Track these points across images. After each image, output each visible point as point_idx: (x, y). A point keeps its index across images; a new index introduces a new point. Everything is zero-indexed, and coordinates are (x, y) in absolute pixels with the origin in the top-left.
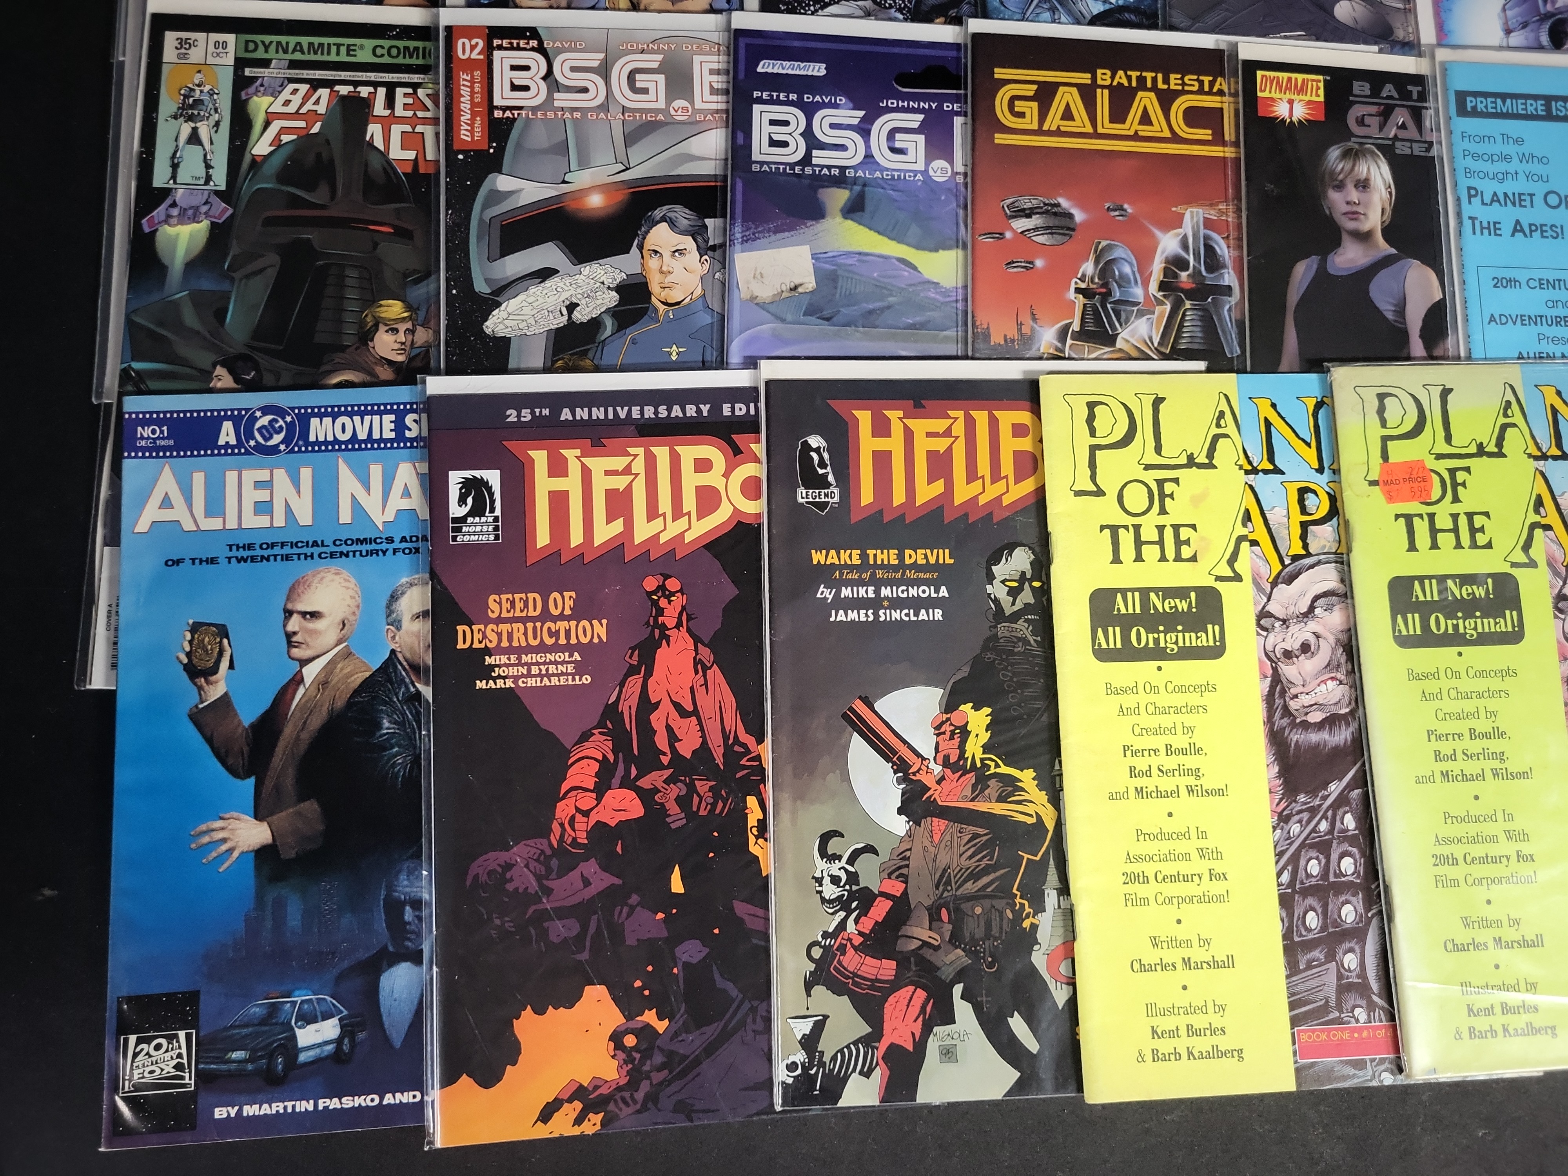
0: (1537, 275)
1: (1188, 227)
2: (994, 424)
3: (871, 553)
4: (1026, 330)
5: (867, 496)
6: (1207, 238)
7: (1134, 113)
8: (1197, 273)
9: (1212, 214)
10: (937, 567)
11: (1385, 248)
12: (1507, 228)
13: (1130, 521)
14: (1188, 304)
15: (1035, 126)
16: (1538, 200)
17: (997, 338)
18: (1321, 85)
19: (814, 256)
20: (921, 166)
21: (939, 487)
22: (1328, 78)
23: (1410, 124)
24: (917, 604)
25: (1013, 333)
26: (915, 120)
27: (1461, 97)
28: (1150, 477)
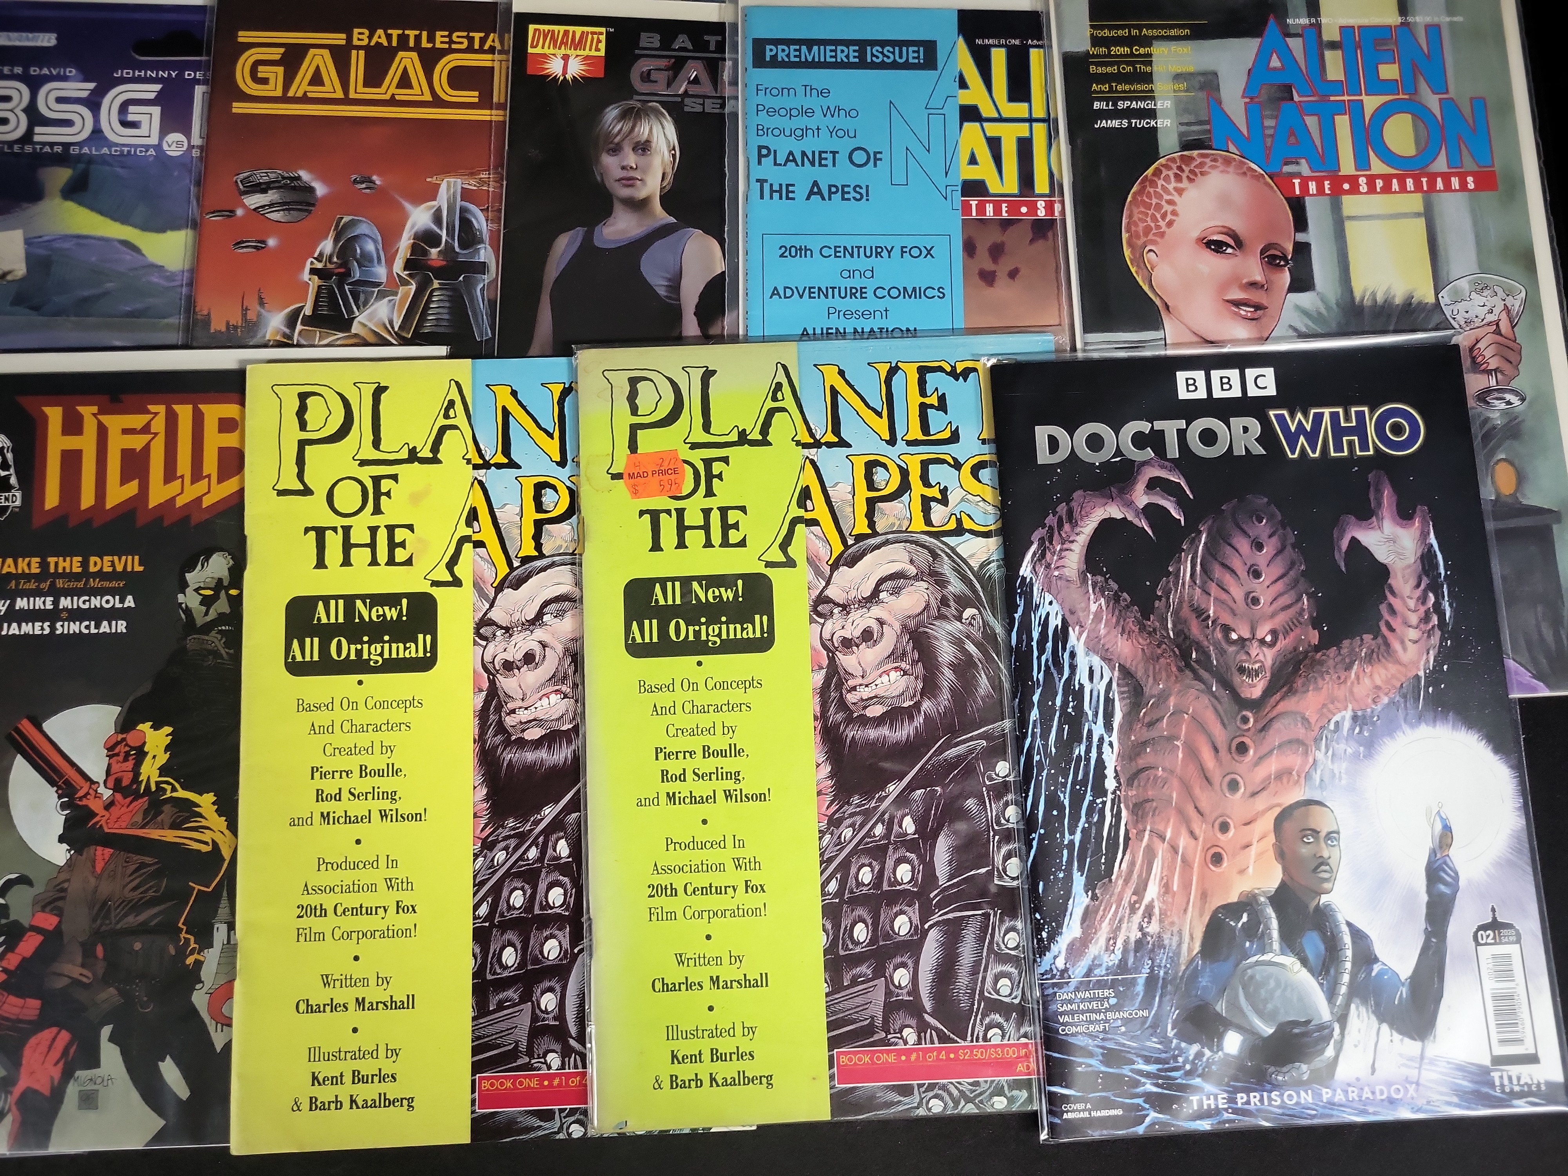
0: (832, 242)
1: (442, 200)
2: (198, 420)
3: (52, 560)
4: (251, 315)
5: (52, 498)
6: (463, 210)
7: (393, 75)
8: (449, 247)
9: (472, 184)
10: (125, 574)
11: (661, 216)
12: (801, 190)
13: (340, 522)
14: (436, 284)
15: (279, 93)
16: (842, 158)
17: (218, 325)
18: (603, 38)
19: (28, 242)
20: (154, 140)
21: (132, 488)
22: (612, 30)
23: (705, 78)
24: (98, 615)
25: (236, 319)
26: (151, 90)
27: (759, 45)
28: (366, 474)
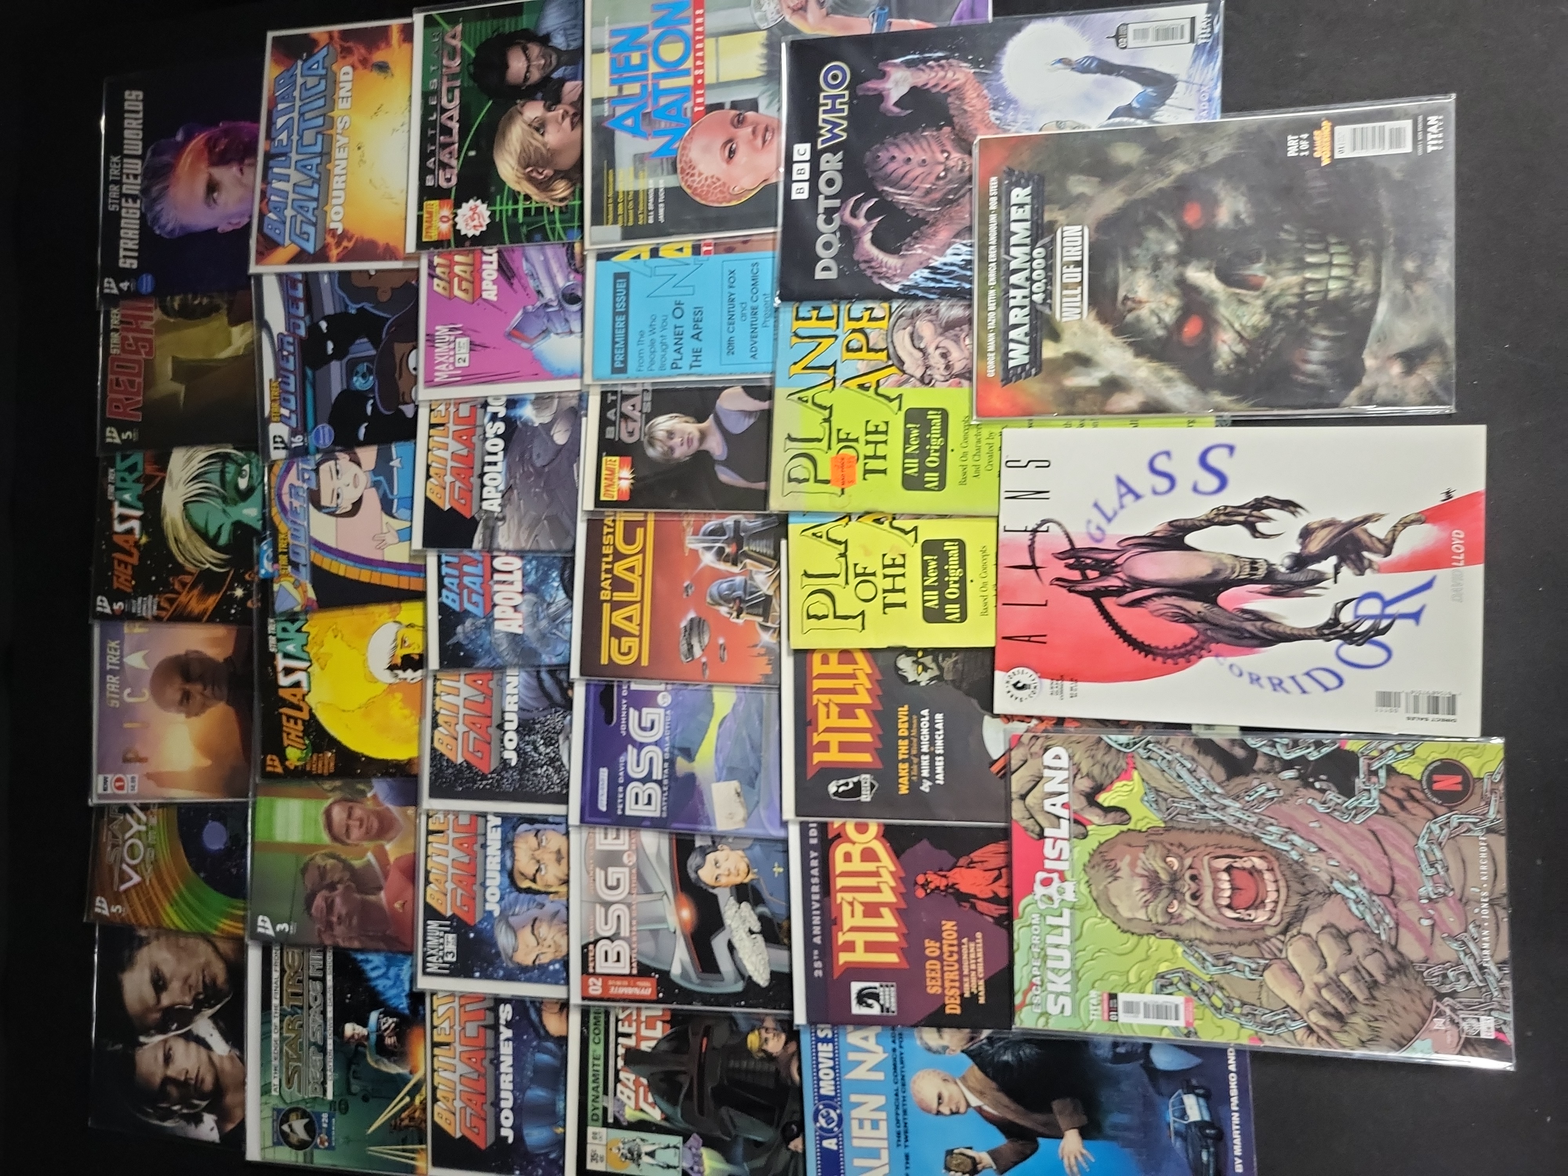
0: (725, 327)
1: (698, 546)
2: (821, 676)
3: (901, 757)
4: (763, 651)
5: (866, 758)
6: (704, 534)
7: (627, 576)
8: (725, 541)
9: (690, 530)
10: (910, 715)
11: (710, 422)
12: (696, 344)
13: (880, 595)
14: (745, 548)
15: (637, 640)
16: (679, 322)
17: (768, 670)
18: (608, 458)
19: (719, 780)
20: (662, 711)
21: (860, 712)
22: (604, 454)
23: (632, 401)
24: (932, 730)
25: (765, 660)
26: (633, 713)
27: (615, 371)
28: (853, 581)
